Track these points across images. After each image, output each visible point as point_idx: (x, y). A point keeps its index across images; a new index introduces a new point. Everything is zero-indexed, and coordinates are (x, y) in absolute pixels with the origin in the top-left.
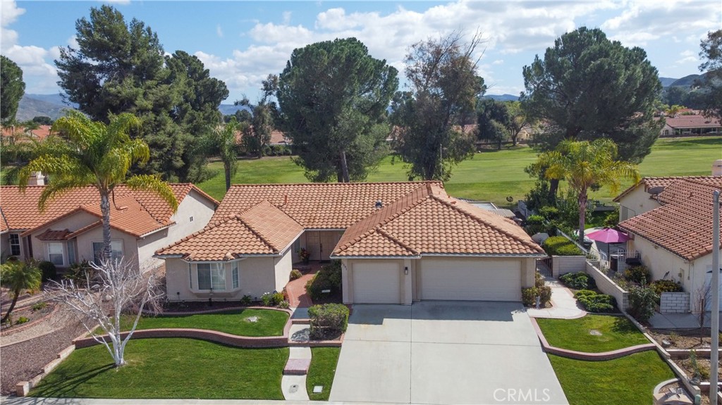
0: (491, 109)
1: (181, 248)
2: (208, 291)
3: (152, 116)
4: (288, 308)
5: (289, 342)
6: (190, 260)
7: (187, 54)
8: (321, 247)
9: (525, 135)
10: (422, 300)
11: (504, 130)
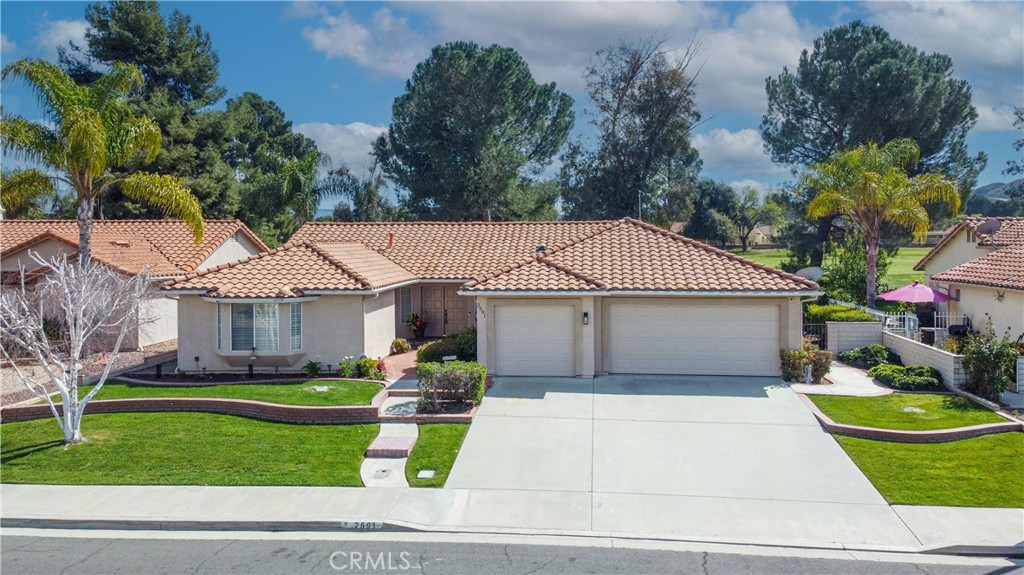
0: (709, 194)
1: (204, 280)
2: (247, 353)
3: (192, 150)
4: (383, 380)
5: (380, 416)
6: (218, 296)
7: (260, 98)
8: (446, 314)
9: (760, 237)
10: (610, 374)
11: (730, 225)
